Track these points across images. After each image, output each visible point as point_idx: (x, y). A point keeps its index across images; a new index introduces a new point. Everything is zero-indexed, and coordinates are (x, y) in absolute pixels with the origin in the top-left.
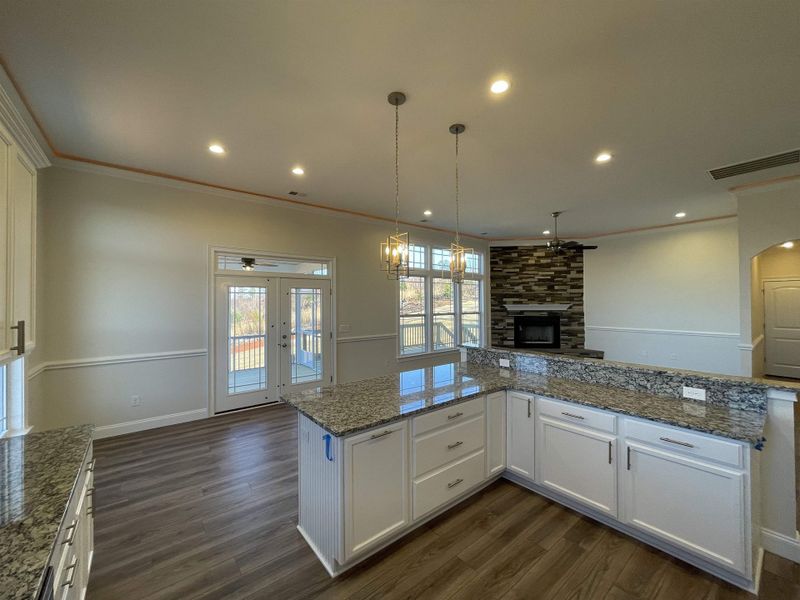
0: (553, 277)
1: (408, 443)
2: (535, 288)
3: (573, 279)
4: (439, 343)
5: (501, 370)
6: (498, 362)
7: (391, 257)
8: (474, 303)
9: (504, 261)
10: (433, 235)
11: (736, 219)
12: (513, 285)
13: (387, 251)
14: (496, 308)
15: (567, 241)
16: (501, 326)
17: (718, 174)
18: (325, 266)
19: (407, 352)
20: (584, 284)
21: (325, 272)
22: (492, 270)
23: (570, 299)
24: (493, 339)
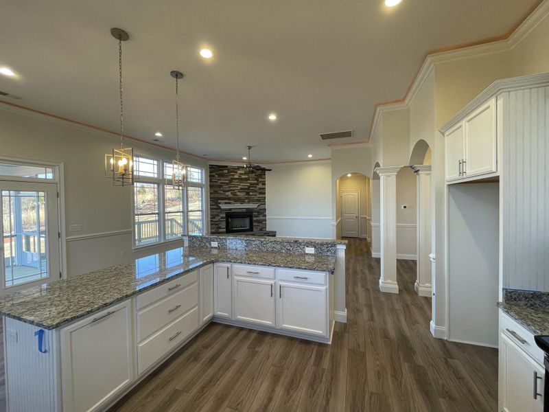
0: (249, 187)
1: (132, 316)
2: (238, 193)
3: (260, 189)
4: (172, 233)
5: (212, 250)
6: (210, 244)
7: (116, 167)
8: (197, 204)
9: (218, 174)
10: (163, 152)
11: (330, 161)
12: (225, 191)
13: (112, 161)
14: (214, 207)
15: (256, 165)
16: (217, 219)
17: (324, 137)
18: (49, 170)
19: (144, 242)
20: (266, 192)
21: (50, 176)
22: (210, 181)
23: (259, 201)
24: (211, 228)
